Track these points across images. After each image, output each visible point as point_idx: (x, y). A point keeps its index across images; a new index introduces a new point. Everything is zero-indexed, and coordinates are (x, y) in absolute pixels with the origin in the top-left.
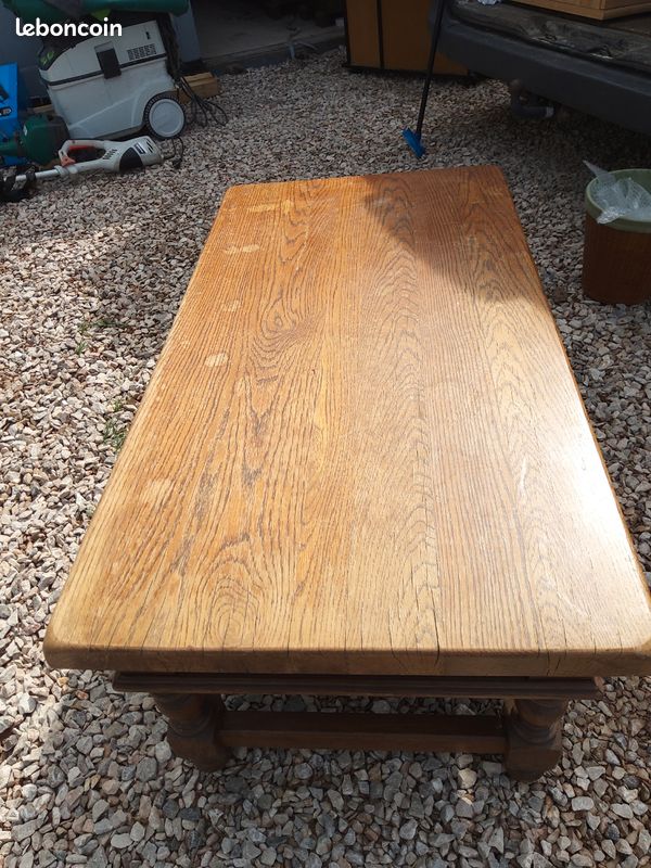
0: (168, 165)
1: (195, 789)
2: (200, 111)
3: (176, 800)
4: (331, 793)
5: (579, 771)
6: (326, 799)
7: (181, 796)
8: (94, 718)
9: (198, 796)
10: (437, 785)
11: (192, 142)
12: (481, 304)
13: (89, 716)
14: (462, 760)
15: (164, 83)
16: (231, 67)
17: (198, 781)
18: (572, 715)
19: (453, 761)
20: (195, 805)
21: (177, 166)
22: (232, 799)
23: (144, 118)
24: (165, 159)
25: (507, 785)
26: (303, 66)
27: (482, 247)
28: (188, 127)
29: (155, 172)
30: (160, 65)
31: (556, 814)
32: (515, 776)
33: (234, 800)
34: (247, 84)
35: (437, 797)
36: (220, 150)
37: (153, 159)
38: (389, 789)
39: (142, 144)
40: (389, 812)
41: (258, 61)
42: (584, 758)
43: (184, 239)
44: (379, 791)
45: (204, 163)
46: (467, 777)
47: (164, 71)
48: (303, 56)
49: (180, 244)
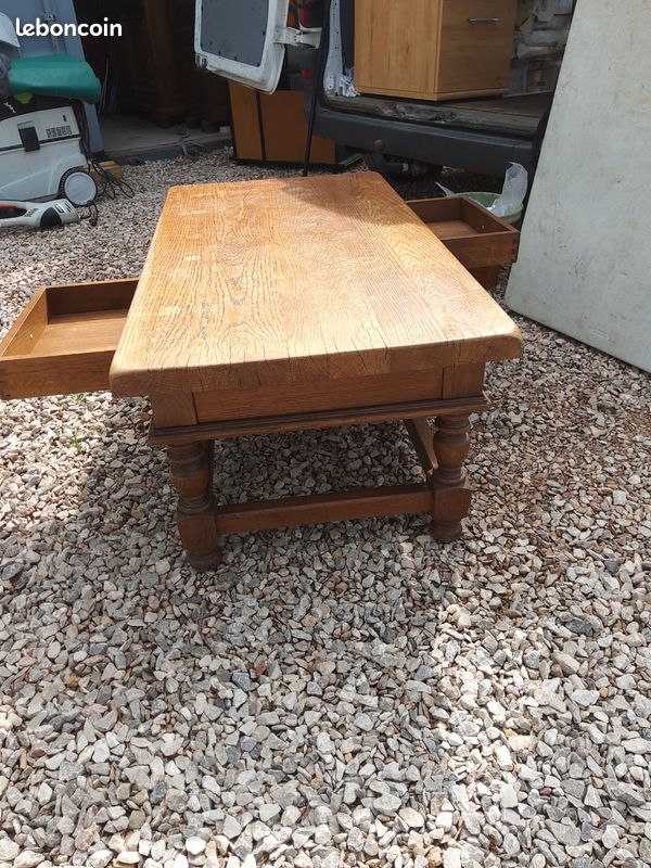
0: (85, 223)
1: (194, 584)
2: (108, 186)
3: (179, 595)
4: (305, 569)
5: (485, 533)
6: (302, 573)
7: (183, 592)
8: (97, 556)
9: (198, 589)
10: (385, 553)
11: (105, 208)
12: (380, 227)
13: (92, 556)
14: (401, 538)
15: (78, 159)
16: (130, 159)
17: (196, 580)
18: (476, 506)
19: (394, 539)
20: (196, 594)
21: (94, 223)
22: (227, 585)
23: (60, 187)
24: (82, 218)
25: (436, 546)
26: (194, 161)
27: (373, 204)
28: (98, 198)
29: (73, 228)
30: (75, 143)
31: (474, 557)
32: (441, 541)
33: (228, 586)
34: (147, 172)
35: (387, 559)
36: (131, 213)
37: (71, 218)
38: (349, 560)
39: (60, 205)
40: (352, 573)
41: (155, 155)
42: (488, 527)
43: (110, 269)
44: (342, 562)
45: (118, 222)
46: (407, 547)
47: (78, 149)
48: (195, 153)
49: (107, 272)
